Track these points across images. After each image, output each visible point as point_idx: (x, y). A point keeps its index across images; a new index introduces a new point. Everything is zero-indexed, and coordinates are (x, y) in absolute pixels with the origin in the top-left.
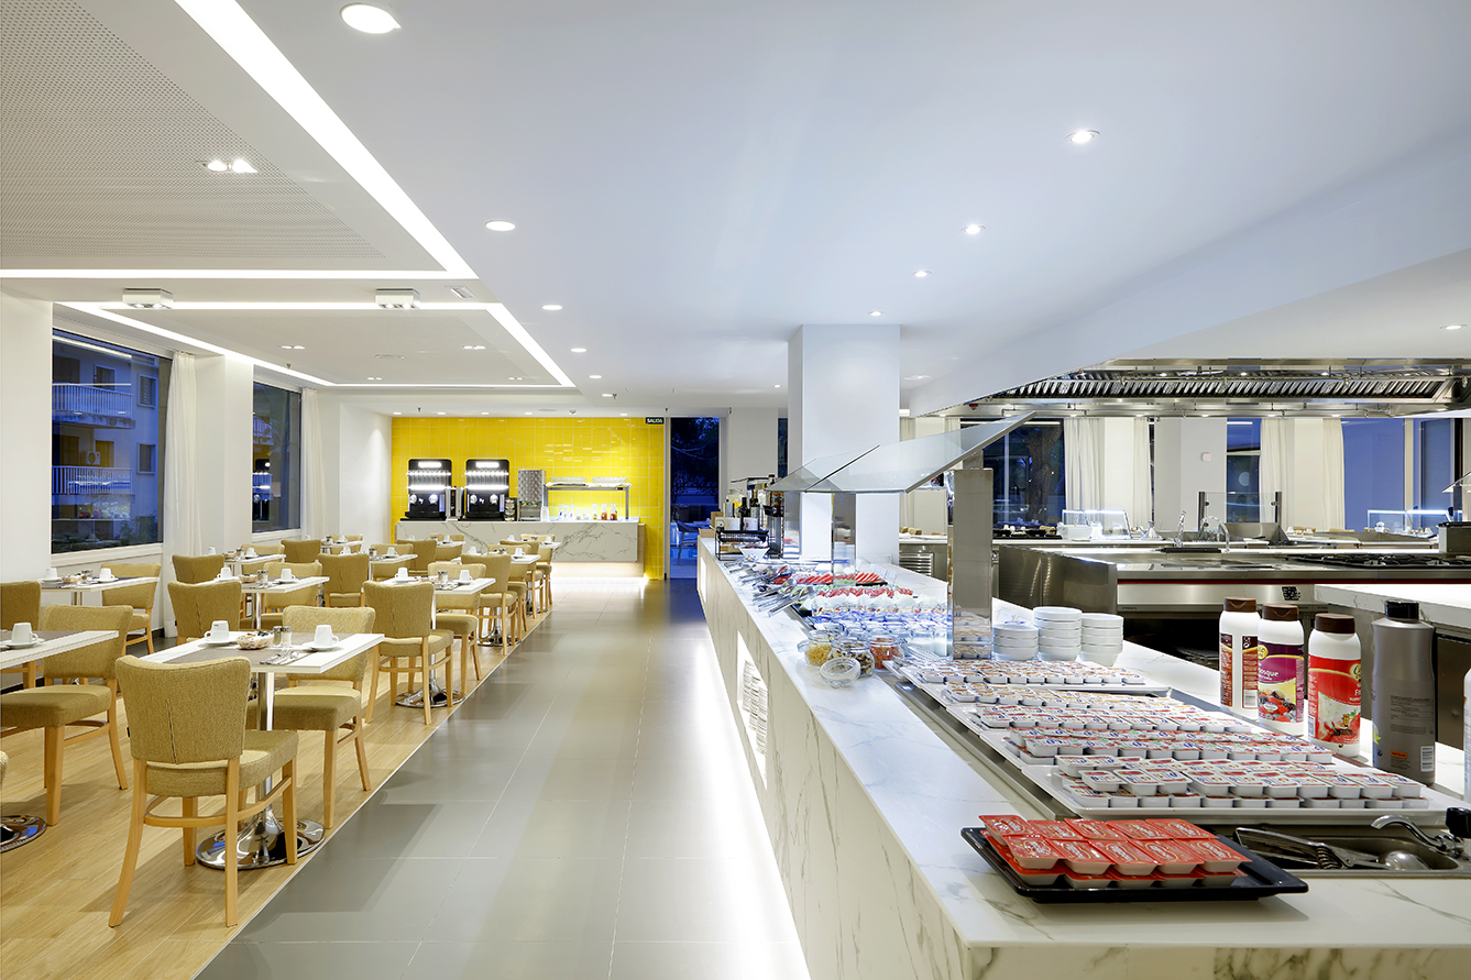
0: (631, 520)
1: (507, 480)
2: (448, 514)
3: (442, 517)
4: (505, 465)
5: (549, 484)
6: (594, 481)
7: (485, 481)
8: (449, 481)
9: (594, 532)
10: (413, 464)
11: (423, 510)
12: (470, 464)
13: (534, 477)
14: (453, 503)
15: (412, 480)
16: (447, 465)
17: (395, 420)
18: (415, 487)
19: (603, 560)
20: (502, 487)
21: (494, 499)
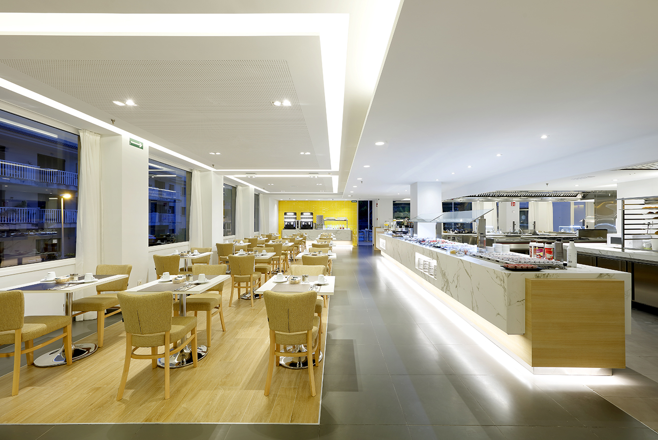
0: (349, 229)
1: (312, 218)
2: (296, 227)
3: (295, 228)
4: (312, 214)
5: (325, 219)
6: (337, 218)
7: (306, 218)
8: (296, 218)
9: (338, 232)
10: (285, 214)
11: (289, 227)
12: (302, 214)
13: (321, 217)
14: (298, 224)
15: (285, 218)
16: (295, 214)
17: (279, 201)
18: (286, 220)
19: (341, 240)
20: (311, 220)
21: (309, 223)
